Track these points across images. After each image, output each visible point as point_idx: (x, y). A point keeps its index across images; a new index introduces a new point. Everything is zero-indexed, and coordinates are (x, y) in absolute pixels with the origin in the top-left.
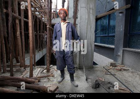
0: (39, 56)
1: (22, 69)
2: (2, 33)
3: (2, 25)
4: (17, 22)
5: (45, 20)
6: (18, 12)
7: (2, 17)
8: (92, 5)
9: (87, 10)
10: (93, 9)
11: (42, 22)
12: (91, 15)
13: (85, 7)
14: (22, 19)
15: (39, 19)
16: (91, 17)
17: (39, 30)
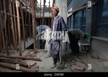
0: (31, 42)
1: (15, 51)
2: (2, 26)
3: (1, 21)
4: (11, 18)
6: (11, 12)
7: (1, 16)
8: (64, 4)
9: (61, 8)
10: (65, 7)
12: (64, 12)
13: (59, 6)
14: (14, 16)
15: (30, 14)
16: (64, 13)
17: (31, 23)
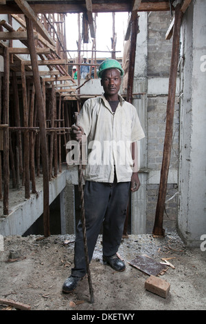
5: (61, 87)
11: (54, 95)
15: (47, 84)
